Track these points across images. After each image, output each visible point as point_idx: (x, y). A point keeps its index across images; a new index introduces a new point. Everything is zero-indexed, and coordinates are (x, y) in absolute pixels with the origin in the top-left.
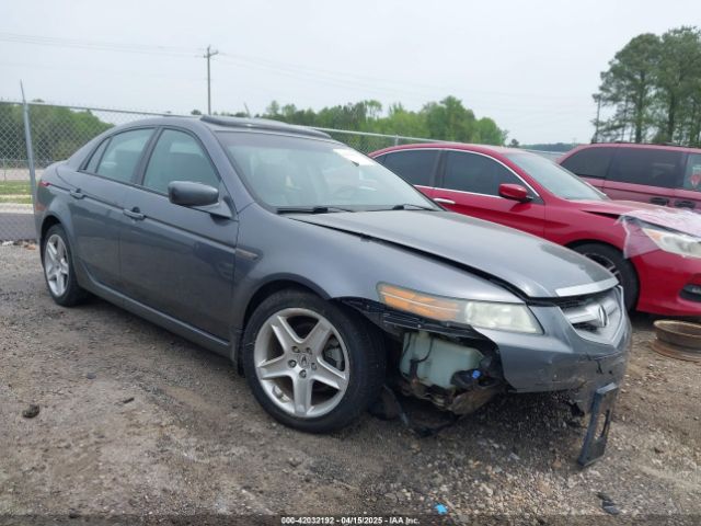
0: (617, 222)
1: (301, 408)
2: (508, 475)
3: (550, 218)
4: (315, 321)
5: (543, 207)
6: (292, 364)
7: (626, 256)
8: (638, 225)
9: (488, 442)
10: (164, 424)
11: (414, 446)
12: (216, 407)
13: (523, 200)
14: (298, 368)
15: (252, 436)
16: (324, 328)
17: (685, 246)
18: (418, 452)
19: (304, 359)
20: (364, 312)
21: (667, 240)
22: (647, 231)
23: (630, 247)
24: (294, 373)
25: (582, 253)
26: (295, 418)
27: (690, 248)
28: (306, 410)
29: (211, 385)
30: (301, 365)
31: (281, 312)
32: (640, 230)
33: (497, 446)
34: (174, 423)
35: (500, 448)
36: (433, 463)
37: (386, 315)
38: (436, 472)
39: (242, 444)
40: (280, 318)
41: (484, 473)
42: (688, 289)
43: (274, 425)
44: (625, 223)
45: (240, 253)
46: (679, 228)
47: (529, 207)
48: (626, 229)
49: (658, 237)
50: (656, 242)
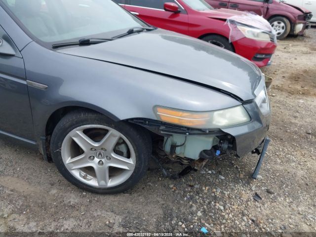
0: (226, 23)
1: (103, 183)
2: (225, 192)
3: (191, 22)
4: (107, 131)
5: (187, 16)
6: (92, 158)
7: (230, 42)
8: (236, 25)
9: (206, 171)
10: (6, 216)
11: (171, 186)
12: (39, 187)
13: (175, 11)
14: (97, 160)
15: (73, 207)
16: (114, 135)
17: (256, 34)
18: (175, 190)
19: (100, 154)
20: (145, 126)
21: (248, 31)
22: (240, 27)
23: (232, 37)
24: (94, 164)
25: (208, 41)
26: (100, 189)
27: (258, 35)
28: (106, 183)
29: (28, 169)
30: (98, 158)
31: (78, 128)
32: (236, 27)
33: (210, 172)
34: (13, 212)
35: (212, 173)
36: (186, 196)
37: (162, 128)
38: (191, 203)
39: (69, 217)
40: (78, 132)
41: (213, 194)
42: (256, 56)
43: (84, 193)
44: (229, 23)
45: (31, 84)
46: (253, 25)
47: (179, 16)
48: (230, 27)
49: (244, 30)
50: (243, 33)
